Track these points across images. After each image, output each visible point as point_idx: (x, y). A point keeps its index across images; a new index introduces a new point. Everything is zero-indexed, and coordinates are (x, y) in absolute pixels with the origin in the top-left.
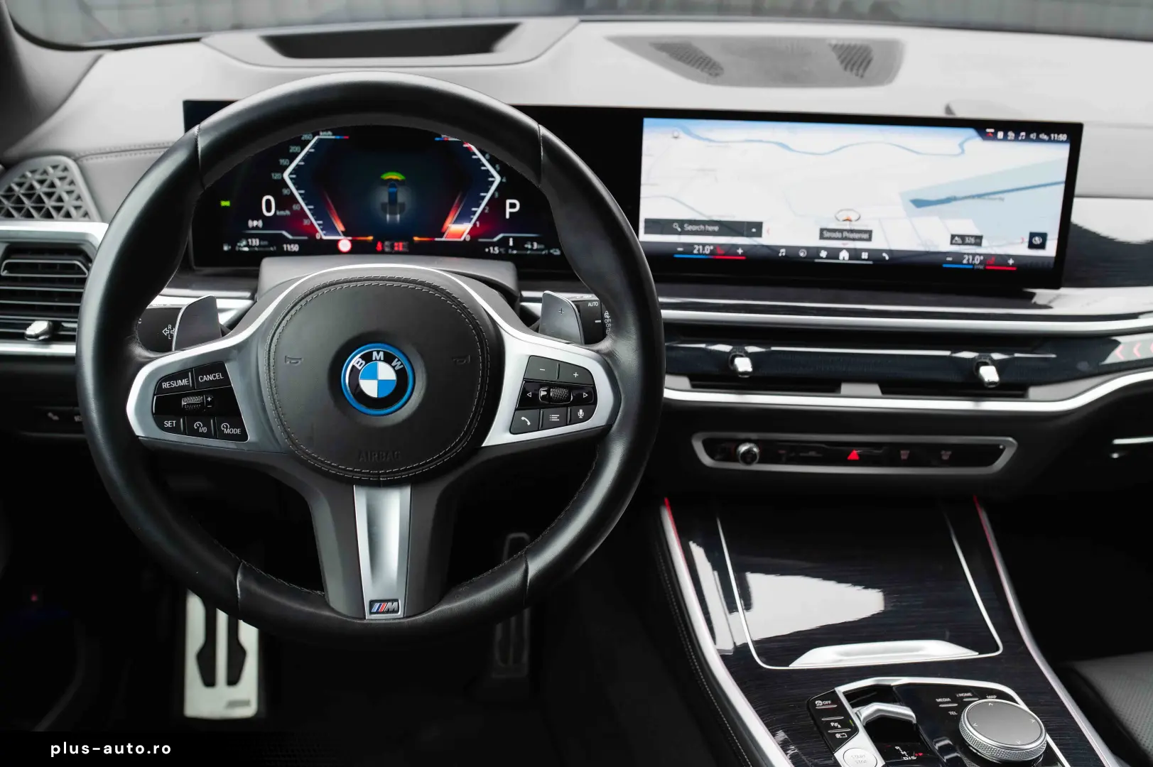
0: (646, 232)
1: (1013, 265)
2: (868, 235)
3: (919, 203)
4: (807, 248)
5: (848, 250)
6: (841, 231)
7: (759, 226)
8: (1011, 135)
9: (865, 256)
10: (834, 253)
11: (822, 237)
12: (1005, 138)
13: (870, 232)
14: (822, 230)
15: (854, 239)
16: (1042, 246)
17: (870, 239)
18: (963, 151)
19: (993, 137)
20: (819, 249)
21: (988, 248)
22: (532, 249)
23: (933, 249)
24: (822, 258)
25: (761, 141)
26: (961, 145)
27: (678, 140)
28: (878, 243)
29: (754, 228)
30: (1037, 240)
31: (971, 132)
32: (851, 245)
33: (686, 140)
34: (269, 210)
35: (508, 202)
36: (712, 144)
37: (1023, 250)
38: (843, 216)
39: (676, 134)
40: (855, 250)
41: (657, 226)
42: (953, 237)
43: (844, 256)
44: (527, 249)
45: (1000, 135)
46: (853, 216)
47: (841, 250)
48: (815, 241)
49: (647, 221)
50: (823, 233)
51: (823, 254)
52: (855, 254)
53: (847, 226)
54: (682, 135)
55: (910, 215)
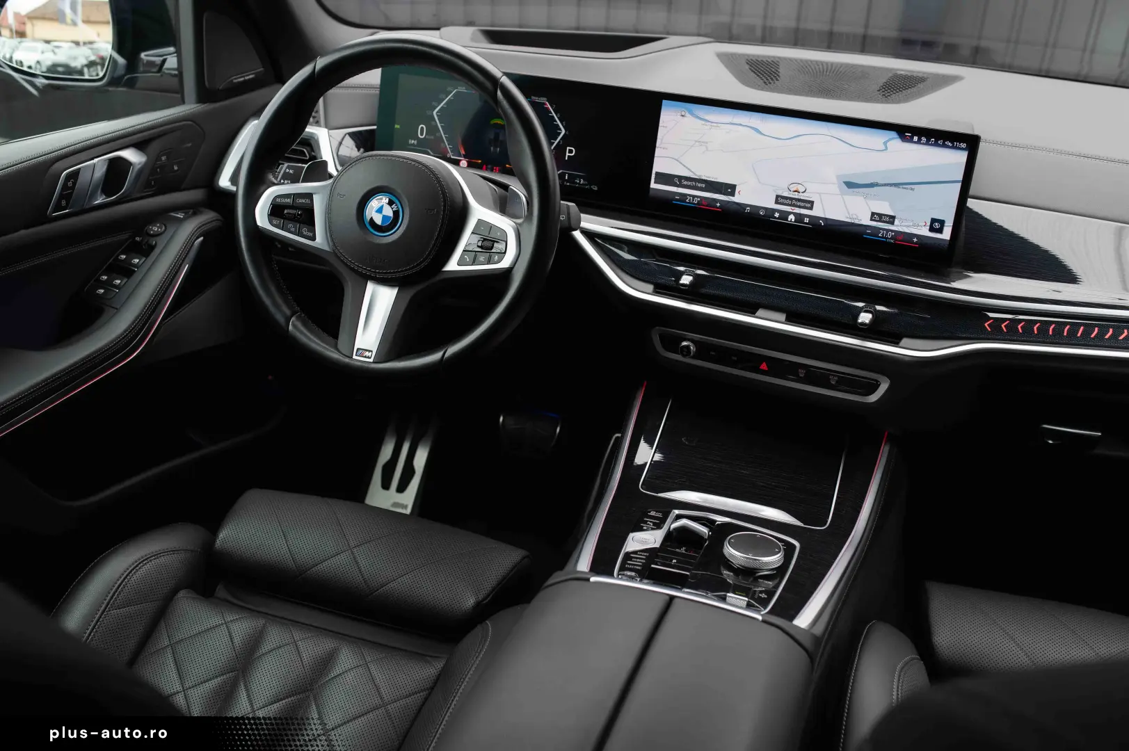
0: (655, 182)
1: (916, 243)
2: (810, 204)
3: (850, 185)
4: (766, 209)
5: (795, 214)
6: (791, 199)
7: (733, 187)
8: (924, 139)
9: (807, 220)
10: (784, 215)
11: (777, 202)
12: (919, 142)
13: (812, 203)
14: (777, 197)
15: (800, 207)
16: (940, 231)
17: (811, 208)
18: (886, 149)
19: (910, 140)
20: (774, 211)
21: (898, 227)
22: (579, 184)
23: (857, 222)
24: (775, 218)
25: (741, 125)
26: (885, 143)
27: (685, 118)
28: (817, 212)
29: (730, 189)
30: (937, 225)
31: (893, 134)
32: (797, 210)
33: (689, 119)
34: (422, 134)
35: (568, 148)
36: (708, 123)
37: (925, 232)
38: (793, 188)
39: (683, 113)
40: (800, 214)
41: (665, 178)
42: (873, 214)
43: (792, 218)
44: (577, 183)
45: (916, 138)
46: (801, 189)
47: (790, 213)
48: (771, 204)
49: (657, 174)
50: (779, 199)
51: (777, 215)
52: (799, 217)
53: (796, 196)
54: (687, 115)
55: (842, 194)
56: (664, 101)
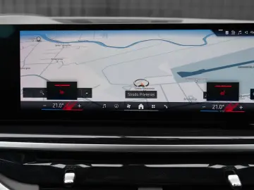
0: (24, 96)
1: (243, 110)
2: (154, 94)
3: (183, 74)
4: (119, 103)
5: (143, 103)
6: (137, 92)
7: (90, 90)
8: (233, 32)
9: (153, 106)
10: (135, 105)
11: (127, 96)
12: (230, 35)
13: (155, 92)
14: (127, 92)
15: (146, 97)
17: (155, 97)
18: (206, 43)
19: (222, 34)
20: (126, 103)
23: (193, 101)
24: (128, 109)
25: (87, 41)
26: (204, 39)
27: (40, 43)
28: (160, 99)
29: (87, 92)
31: (209, 32)
32: (145, 100)
33: (44, 43)
36: (60, 44)
37: (248, 100)
38: (138, 83)
39: (39, 39)
40: (147, 103)
41: (30, 92)
42: (205, 93)
43: (141, 106)
45: (227, 32)
46: (145, 83)
47: (139, 103)
48: (123, 99)
49: (24, 89)
50: (128, 94)
51: (129, 106)
52: (147, 105)
53: (142, 89)
54: (42, 39)
55: (178, 82)
56: (21, 32)
